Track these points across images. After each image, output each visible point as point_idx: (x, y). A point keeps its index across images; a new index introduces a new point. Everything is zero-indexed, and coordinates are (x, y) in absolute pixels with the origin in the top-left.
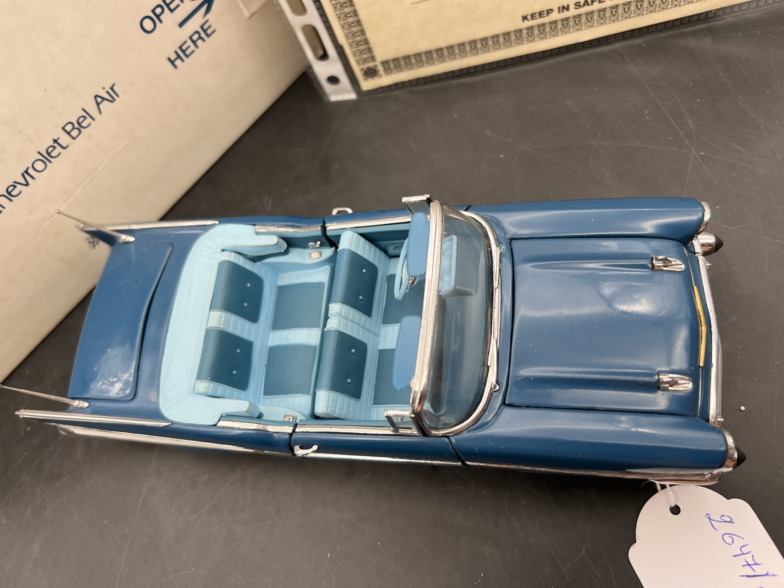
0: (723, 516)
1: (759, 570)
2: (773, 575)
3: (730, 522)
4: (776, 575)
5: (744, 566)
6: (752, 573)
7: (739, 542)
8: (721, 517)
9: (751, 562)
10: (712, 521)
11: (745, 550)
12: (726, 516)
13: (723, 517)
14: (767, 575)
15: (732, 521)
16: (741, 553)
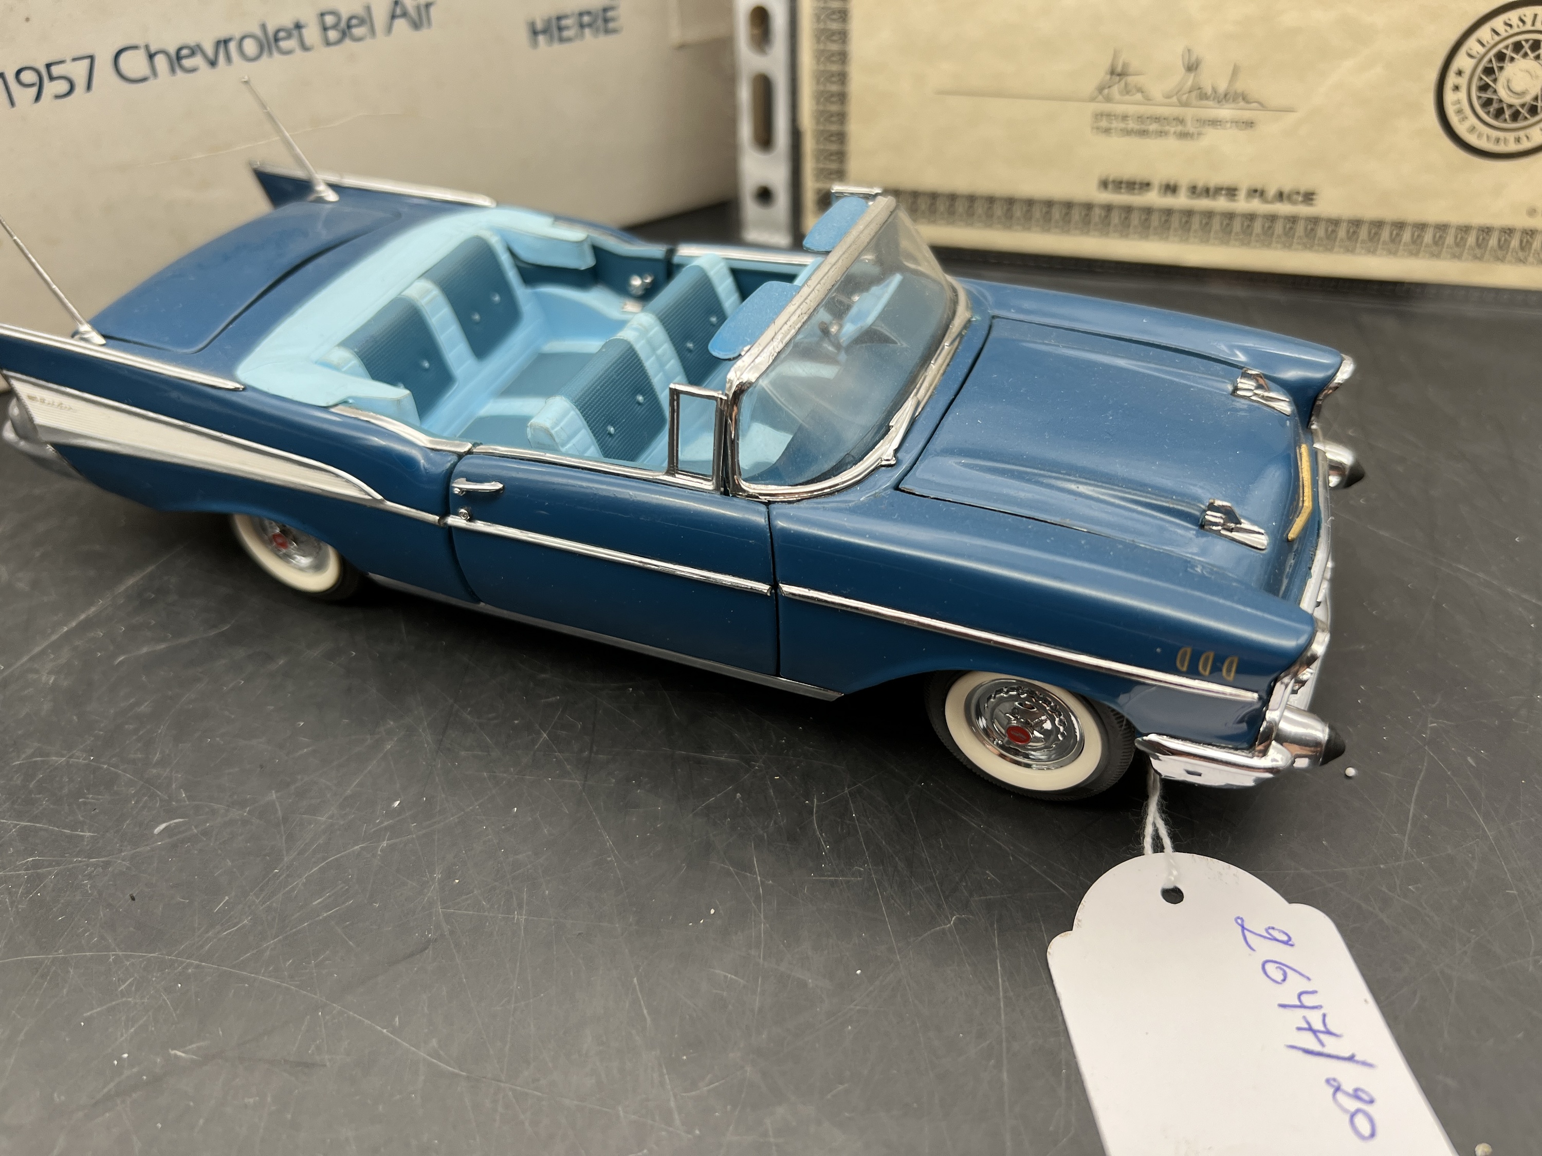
0: (1273, 928)
1: (1331, 1044)
2: (1364, 1064)
3: (1286, 943)
4: (1370, 1065)
5: (1299, 1029)
6: (1315, 1046)
7: (1295, 984)
8: (1267, 930)
9: (1318, 1025)
10: (1246, 931)
11: (1307, 1000)
12: (1277, 930)
13: (1271, 931)
14: (1351, 1059)
15: (1290, 943)
16: (1298, 1003)
